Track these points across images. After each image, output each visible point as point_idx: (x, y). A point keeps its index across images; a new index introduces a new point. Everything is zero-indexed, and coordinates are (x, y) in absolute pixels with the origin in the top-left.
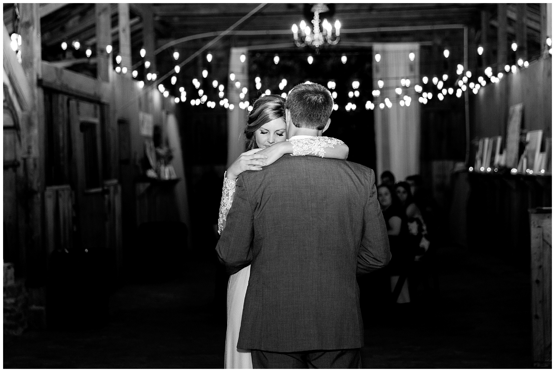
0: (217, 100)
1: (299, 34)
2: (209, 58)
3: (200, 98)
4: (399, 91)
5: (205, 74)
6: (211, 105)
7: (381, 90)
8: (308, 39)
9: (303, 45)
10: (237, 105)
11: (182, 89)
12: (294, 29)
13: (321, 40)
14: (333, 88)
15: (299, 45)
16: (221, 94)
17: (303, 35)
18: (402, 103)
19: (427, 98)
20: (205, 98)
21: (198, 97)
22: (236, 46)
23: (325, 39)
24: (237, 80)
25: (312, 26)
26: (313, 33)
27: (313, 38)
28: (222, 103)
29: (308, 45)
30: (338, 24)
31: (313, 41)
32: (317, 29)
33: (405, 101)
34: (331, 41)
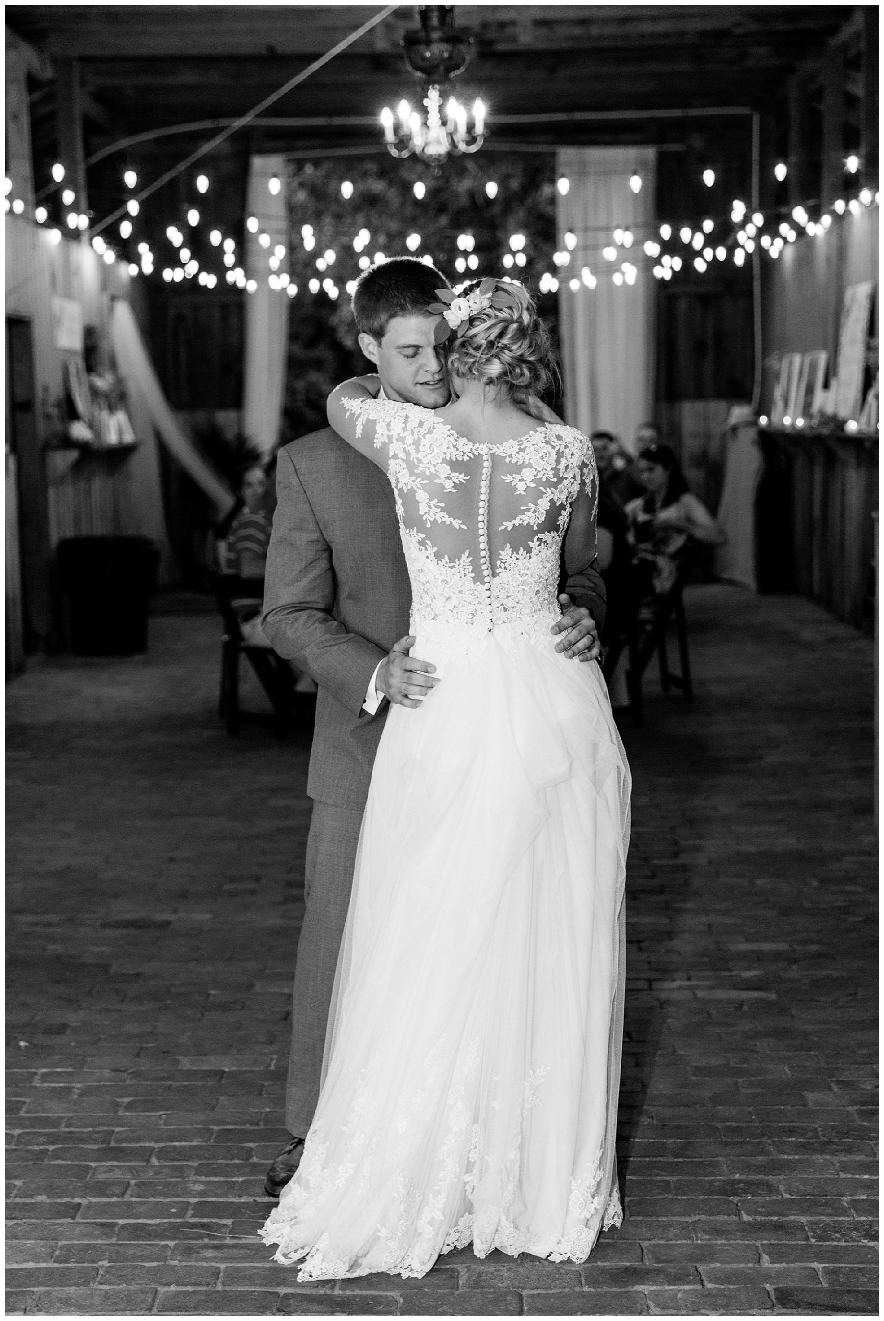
0: (220, 270)
1: (397, 128)
2: (202, 184)
3: (183, 266)
4: (610, 254)
5: (193, 217)
6: (208, 280)
7: (572, 253)
8: (418, 142)
9: (405, 154)
10: (263, 281)
11: (143, 248)
12: (386, 118)
13: (443, 143)
14: (470, 248)
15: (394, 153)
16: (229, 259)
17: (405, 130)
18: (617, 279)
19: (671, 268)
20: (193, 267)
21: (175, 263)
22: (263, 151)
23: (453, 141)
24: (262, 232)
25: (424, 111)
26: (425, 124)
27: (426, 138)
28: (231, 277)
29: (417, 153)
30: (480, 110)
31: (426, 145)
32: (434, 118)
33: (623, 274)
34: (465, 145)
